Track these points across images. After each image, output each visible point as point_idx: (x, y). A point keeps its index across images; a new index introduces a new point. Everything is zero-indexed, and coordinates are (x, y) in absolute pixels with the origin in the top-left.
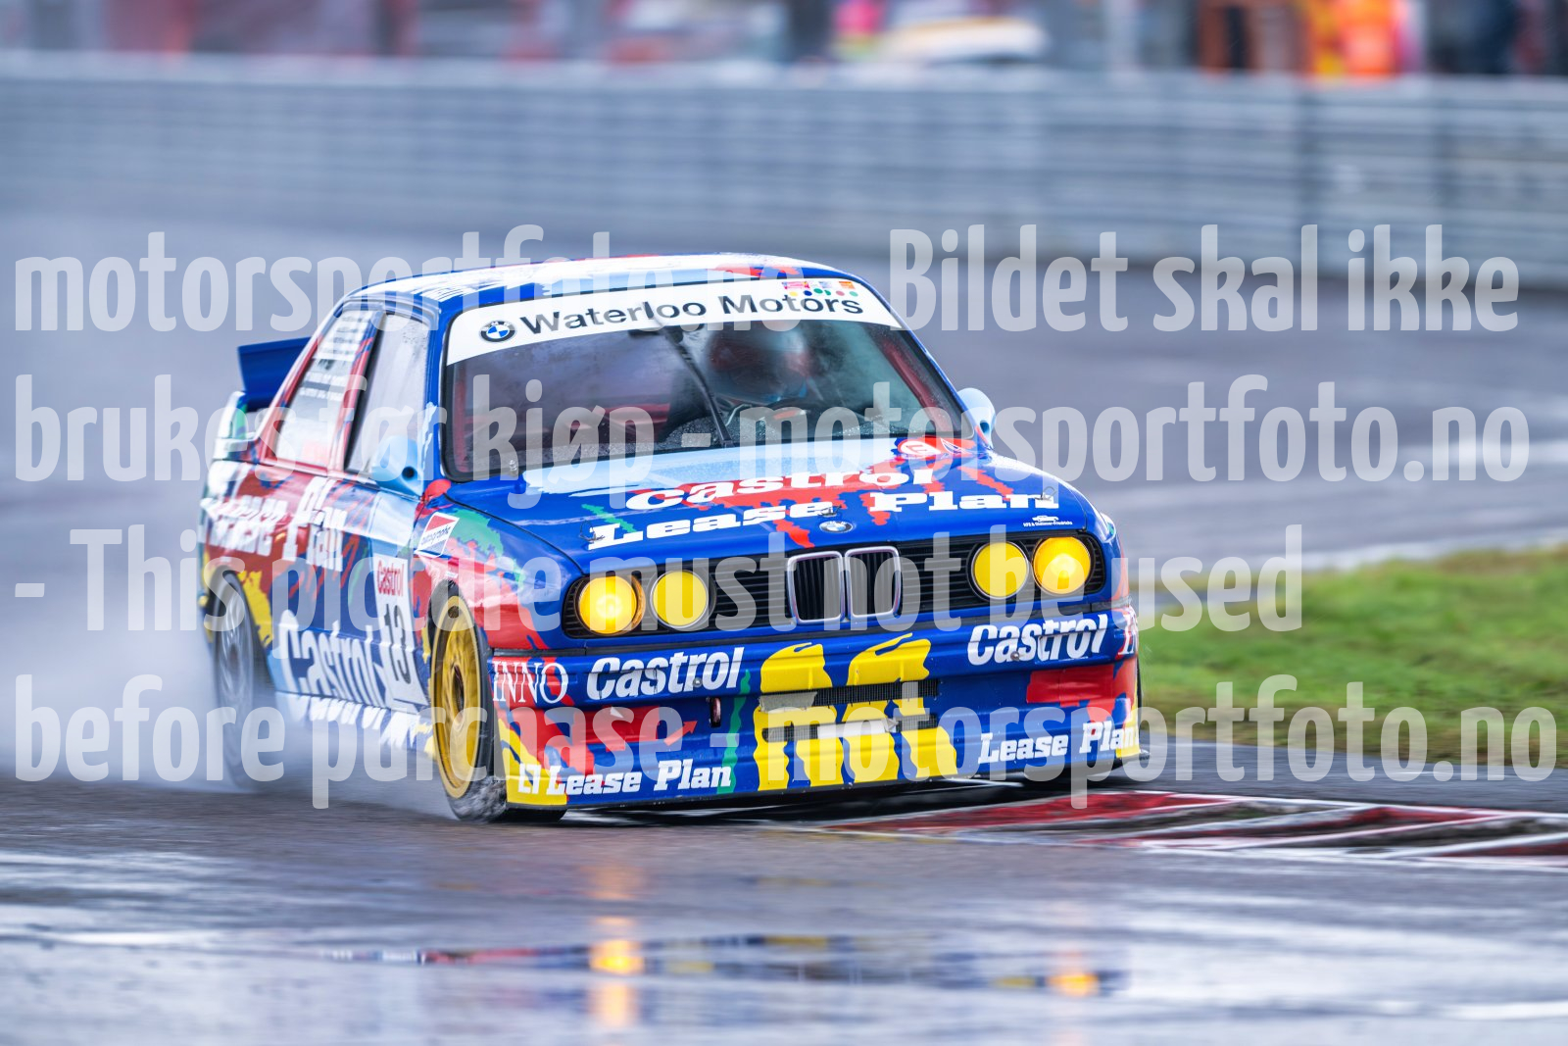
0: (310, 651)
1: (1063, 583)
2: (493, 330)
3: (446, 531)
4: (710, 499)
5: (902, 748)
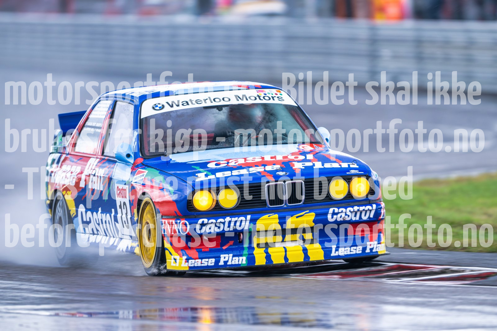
0: (90, 218)
1: (359, 193)
2: (157, 106)
3: (143, 175)
4: (237, 164)
5: (305, 250)
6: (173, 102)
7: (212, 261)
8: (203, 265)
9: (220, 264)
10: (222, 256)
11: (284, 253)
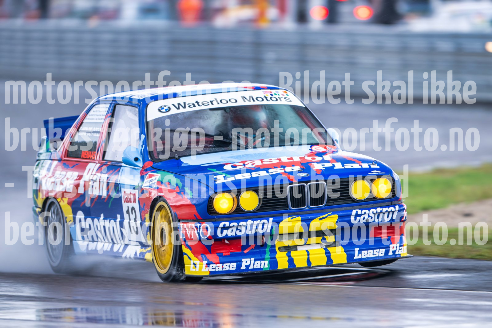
2: (163, 108)
3: (155, 179)
4: (254, 166)
5: (328, 254)
6: (179, 104)
7: (233, 265)
8: (224, 270)
9: (242, 268)
10: (244, 260)
11: (307, 257)
